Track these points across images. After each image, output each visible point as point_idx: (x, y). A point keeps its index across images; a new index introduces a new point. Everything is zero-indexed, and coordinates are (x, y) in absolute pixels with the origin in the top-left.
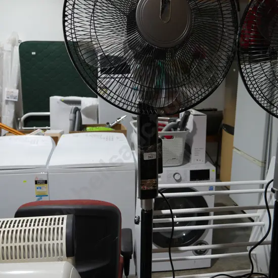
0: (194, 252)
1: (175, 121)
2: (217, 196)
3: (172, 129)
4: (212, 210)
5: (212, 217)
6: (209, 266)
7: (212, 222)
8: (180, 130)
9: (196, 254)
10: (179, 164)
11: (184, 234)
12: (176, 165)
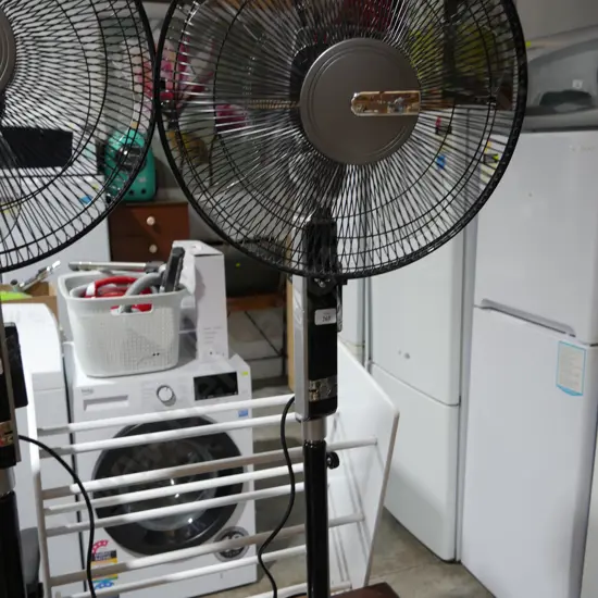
0: (219, 555)
1: (156, 270)
2: (256, 428)
3: (154, 289)
4: (249, 461)
5: (250, 475)
6: (254, 579)
7: (252, 485)
8: (166, 291)
9: (223, 558)
10: (169, 366)
11: (190, 521)
12: (163, 368)
